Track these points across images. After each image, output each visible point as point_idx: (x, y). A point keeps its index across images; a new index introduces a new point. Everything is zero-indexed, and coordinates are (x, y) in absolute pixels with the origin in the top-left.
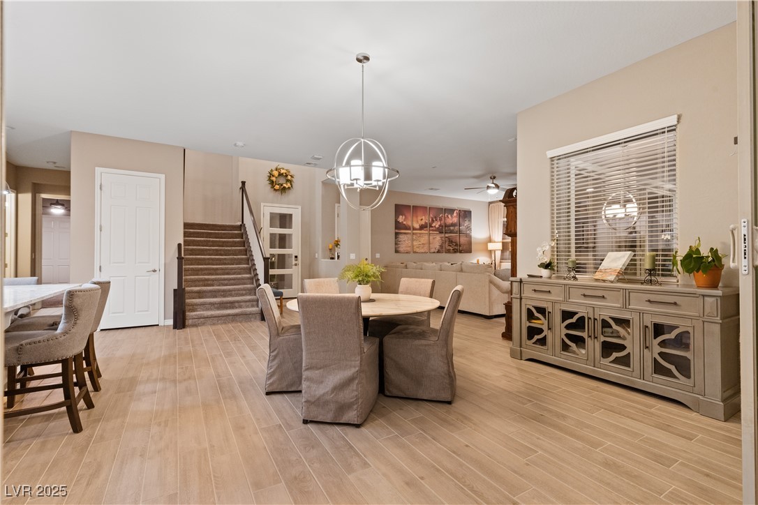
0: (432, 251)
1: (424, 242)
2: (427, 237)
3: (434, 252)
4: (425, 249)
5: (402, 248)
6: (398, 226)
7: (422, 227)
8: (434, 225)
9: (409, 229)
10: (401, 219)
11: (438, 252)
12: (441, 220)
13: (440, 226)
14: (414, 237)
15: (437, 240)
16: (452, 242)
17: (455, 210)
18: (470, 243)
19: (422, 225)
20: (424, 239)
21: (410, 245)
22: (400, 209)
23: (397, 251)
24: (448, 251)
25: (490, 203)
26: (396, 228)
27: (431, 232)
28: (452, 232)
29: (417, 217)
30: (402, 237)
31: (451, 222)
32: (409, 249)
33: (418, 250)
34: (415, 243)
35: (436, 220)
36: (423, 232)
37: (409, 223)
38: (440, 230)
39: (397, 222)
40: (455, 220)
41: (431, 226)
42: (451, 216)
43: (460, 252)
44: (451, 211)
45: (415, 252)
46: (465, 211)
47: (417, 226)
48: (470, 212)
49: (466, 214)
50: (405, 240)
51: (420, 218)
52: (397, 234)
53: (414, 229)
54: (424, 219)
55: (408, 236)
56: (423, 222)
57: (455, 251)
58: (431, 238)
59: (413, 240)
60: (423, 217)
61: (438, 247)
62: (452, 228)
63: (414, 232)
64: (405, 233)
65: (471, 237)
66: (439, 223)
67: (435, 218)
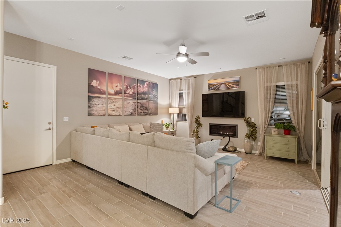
0: (126, 113)
1: (119, 106)
2: (121, 102)
3: (128, 115)
4: (120, 112)
5: (96, 111)
6: (91, 89)
7: (117, 93)
8: (128, 92)
9: (104, 93)
10: (95, 83)
11: (132, 114)
12: (134, 88)
13: (133, 93)
14: (109, 101)
15: (131, 105)
16: (143, 106)
17: (145, 82)
18: (156, 108)
19: (117, 91)
20: (119, 104)
21: (104, 108)
22: (93, 74)
23: (89, 114)
24: (140, 114)
25: (170, 80)
26: (89, 92)
27: (125, 98)
28: (143, 99)
29: (112, 83)
30: (95, 101)
31: (142, 91)
32: (103, 112)
33: (112, 113)
34: (110, 107)
35: (130, 88)
36: (117, 97)
37: (103, 88)
38: (134, 97)
39: (90, 86)
40: (146, 89)
41: (125, 93)
42: (143, 86)
43: (149, 115)
44: (143, 82)
45: (110, 115)
46: (153, 84)
47: (112, 91)
48: (157, 84)
49: (154, 86)
50: (99, 104)
51: (115, 85)
52: (90, 97)
53: (109, 94)
54: (119, 86)
55: (103, 100)
56: (118, 89)
57: (146, 114)
58: (125, 102)
59: (108, 104)
60: (118, 84)
61: (131, 111)
62: (143, 96)
63: (109, 96)
64: (99, 97)
65: (157, 103)
66: (133, 91)
67: (129, 86)
